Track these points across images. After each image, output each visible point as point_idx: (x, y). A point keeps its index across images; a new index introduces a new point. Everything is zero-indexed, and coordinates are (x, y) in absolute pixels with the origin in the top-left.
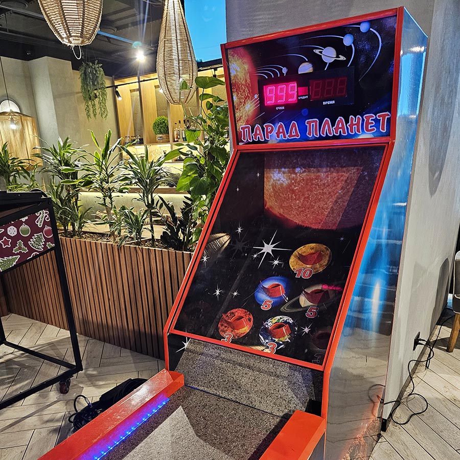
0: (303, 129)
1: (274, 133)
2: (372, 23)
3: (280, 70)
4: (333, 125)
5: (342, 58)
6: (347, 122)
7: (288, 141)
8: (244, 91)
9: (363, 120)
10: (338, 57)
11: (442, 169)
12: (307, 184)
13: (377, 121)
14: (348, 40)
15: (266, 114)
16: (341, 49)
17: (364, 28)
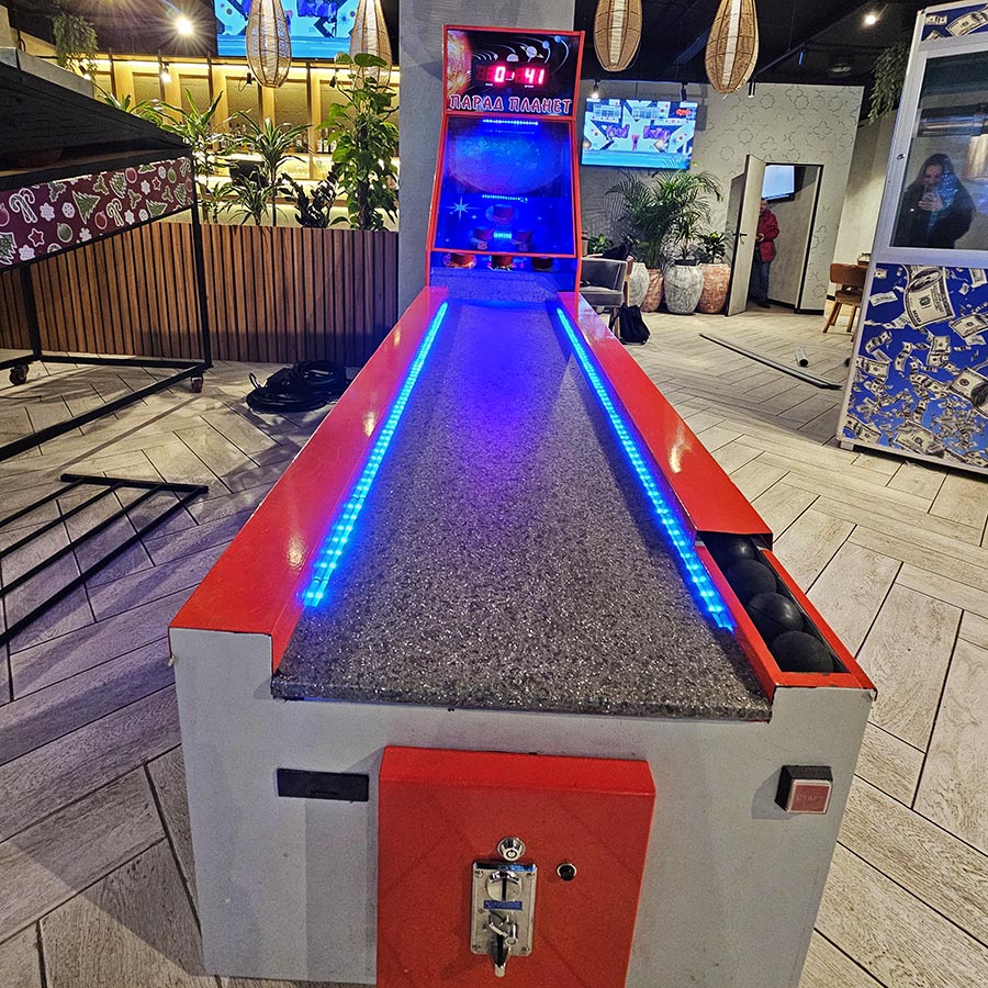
0: (506, 104)
1: (481, 104)
2: (563, 37)
3: (492, 56)
4: (530, 104)
5: (541, 56)
7: (493, 111)
8: (458, 66)
9: (553, 103)
10: (538, 54)
13: (562, 104)
14: (546, 45)
15: (476, 87)
16: (540, 50)
17: (557, 39)
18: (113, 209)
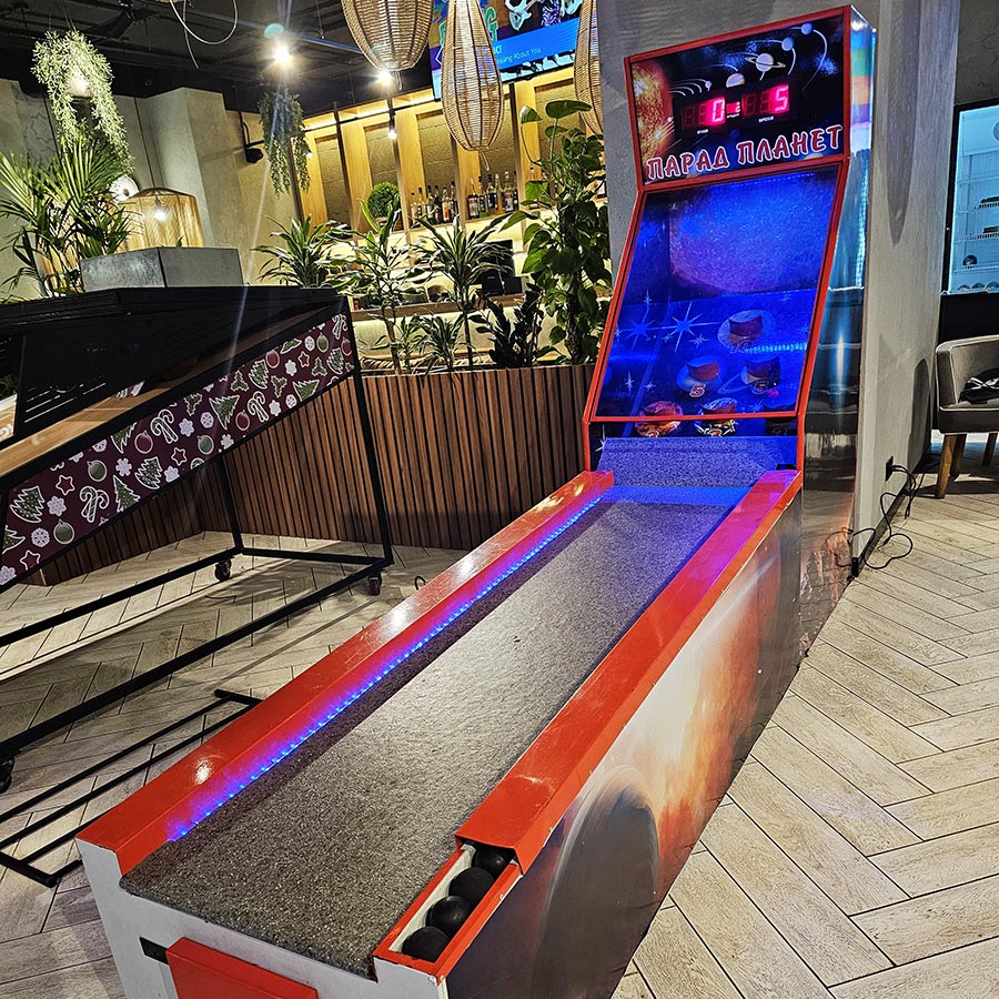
0: (733, 156)
1: (694, 164)
2: (815, 25)
3: (703, 85)
4: (772, 147)
5: (781, 65)
6: (789, 141)
7: (714, 172)
8: (653, 114)
9: (810, 137)
10: (775, 64)
11: (906, 205)
12: (731, 233)
13: (826, 136)
14: (787, 45)
15: (683, 140)
16: (778, 54)
17: (806, 29)
18: (255, 405)
